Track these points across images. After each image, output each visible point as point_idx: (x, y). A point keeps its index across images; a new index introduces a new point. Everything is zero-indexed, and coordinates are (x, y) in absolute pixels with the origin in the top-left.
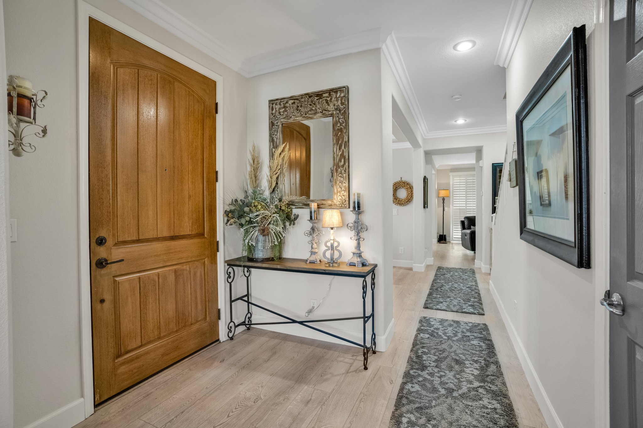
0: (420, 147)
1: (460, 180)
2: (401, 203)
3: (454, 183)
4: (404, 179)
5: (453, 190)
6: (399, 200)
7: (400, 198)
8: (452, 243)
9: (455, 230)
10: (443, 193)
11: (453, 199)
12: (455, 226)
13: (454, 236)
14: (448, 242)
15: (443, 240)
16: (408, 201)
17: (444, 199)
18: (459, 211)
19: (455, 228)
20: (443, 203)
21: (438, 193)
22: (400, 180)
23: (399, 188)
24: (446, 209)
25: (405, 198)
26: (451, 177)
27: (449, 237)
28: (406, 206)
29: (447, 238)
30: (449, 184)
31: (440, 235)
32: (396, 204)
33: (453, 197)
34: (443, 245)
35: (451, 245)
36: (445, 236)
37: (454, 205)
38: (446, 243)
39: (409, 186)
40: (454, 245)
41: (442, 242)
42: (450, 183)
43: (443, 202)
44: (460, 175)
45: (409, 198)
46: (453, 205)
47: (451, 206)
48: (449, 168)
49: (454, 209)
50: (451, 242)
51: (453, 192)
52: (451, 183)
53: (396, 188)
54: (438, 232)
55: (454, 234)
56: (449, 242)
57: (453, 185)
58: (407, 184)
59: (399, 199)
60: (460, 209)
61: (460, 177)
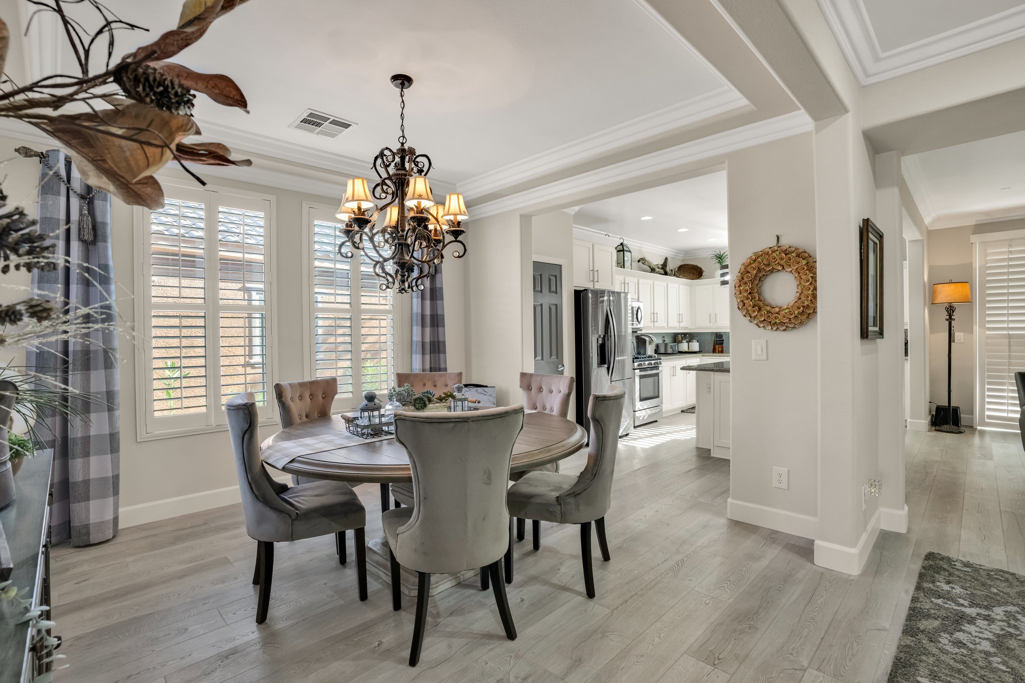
0: (840, 108)
1: (1010, 252)
2: (777, 321)
3: (986, 263)
4: (785, 242)
5: (983, 283)
6: (769, 312)
7: (774, 304)
8: (982, 433)
9: (989, 396)
10: (946, 293)
11: (983, 308)
12: (989, 383)
13: (987, 413)
14: (966, 430)
15: (947, 423)
16: (802, 313)
17: (950, 310)
18: (1006, 341)
19: (989, 390)
20: (950, 319)
21: (933, 294)
22: (773, 243)
23: (772, 271)
24: (958, 336)
25: (792, 303)
26: (977, 249)
27: (971, 412)
28: (795, 331)
29: (963, 416)
30: (970, 266)
31: (939, 409)
32: (761, 325)
33: (983, 302)
34: (948, 439)
35: (976, 440)
36: (956, 410)
37: (987, 326)
38: (960, 432)
39: (804, 262)
40: (987, 439)
41: (945, 427)
42: (971, 264)
43: (950, 316)
44: (1011, 240)
45: (806, 303)
46: (982, 326)
47: (977, 328)
48: (972, 222)
49: (988, 337)
50: (979, 428)
51: (983, 288)
52: (977, 265)
53: (759, 270)
54: (931, 397)
55: (987, 406)
56: (972, 428)
57: (983, 268)
58: (798, 256)
59: (768, 308)
60: (1010, 337)
61: (1010, 246)
